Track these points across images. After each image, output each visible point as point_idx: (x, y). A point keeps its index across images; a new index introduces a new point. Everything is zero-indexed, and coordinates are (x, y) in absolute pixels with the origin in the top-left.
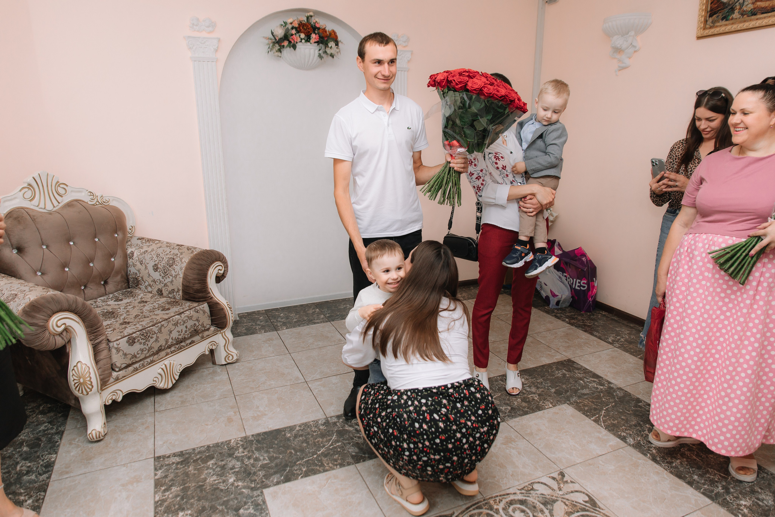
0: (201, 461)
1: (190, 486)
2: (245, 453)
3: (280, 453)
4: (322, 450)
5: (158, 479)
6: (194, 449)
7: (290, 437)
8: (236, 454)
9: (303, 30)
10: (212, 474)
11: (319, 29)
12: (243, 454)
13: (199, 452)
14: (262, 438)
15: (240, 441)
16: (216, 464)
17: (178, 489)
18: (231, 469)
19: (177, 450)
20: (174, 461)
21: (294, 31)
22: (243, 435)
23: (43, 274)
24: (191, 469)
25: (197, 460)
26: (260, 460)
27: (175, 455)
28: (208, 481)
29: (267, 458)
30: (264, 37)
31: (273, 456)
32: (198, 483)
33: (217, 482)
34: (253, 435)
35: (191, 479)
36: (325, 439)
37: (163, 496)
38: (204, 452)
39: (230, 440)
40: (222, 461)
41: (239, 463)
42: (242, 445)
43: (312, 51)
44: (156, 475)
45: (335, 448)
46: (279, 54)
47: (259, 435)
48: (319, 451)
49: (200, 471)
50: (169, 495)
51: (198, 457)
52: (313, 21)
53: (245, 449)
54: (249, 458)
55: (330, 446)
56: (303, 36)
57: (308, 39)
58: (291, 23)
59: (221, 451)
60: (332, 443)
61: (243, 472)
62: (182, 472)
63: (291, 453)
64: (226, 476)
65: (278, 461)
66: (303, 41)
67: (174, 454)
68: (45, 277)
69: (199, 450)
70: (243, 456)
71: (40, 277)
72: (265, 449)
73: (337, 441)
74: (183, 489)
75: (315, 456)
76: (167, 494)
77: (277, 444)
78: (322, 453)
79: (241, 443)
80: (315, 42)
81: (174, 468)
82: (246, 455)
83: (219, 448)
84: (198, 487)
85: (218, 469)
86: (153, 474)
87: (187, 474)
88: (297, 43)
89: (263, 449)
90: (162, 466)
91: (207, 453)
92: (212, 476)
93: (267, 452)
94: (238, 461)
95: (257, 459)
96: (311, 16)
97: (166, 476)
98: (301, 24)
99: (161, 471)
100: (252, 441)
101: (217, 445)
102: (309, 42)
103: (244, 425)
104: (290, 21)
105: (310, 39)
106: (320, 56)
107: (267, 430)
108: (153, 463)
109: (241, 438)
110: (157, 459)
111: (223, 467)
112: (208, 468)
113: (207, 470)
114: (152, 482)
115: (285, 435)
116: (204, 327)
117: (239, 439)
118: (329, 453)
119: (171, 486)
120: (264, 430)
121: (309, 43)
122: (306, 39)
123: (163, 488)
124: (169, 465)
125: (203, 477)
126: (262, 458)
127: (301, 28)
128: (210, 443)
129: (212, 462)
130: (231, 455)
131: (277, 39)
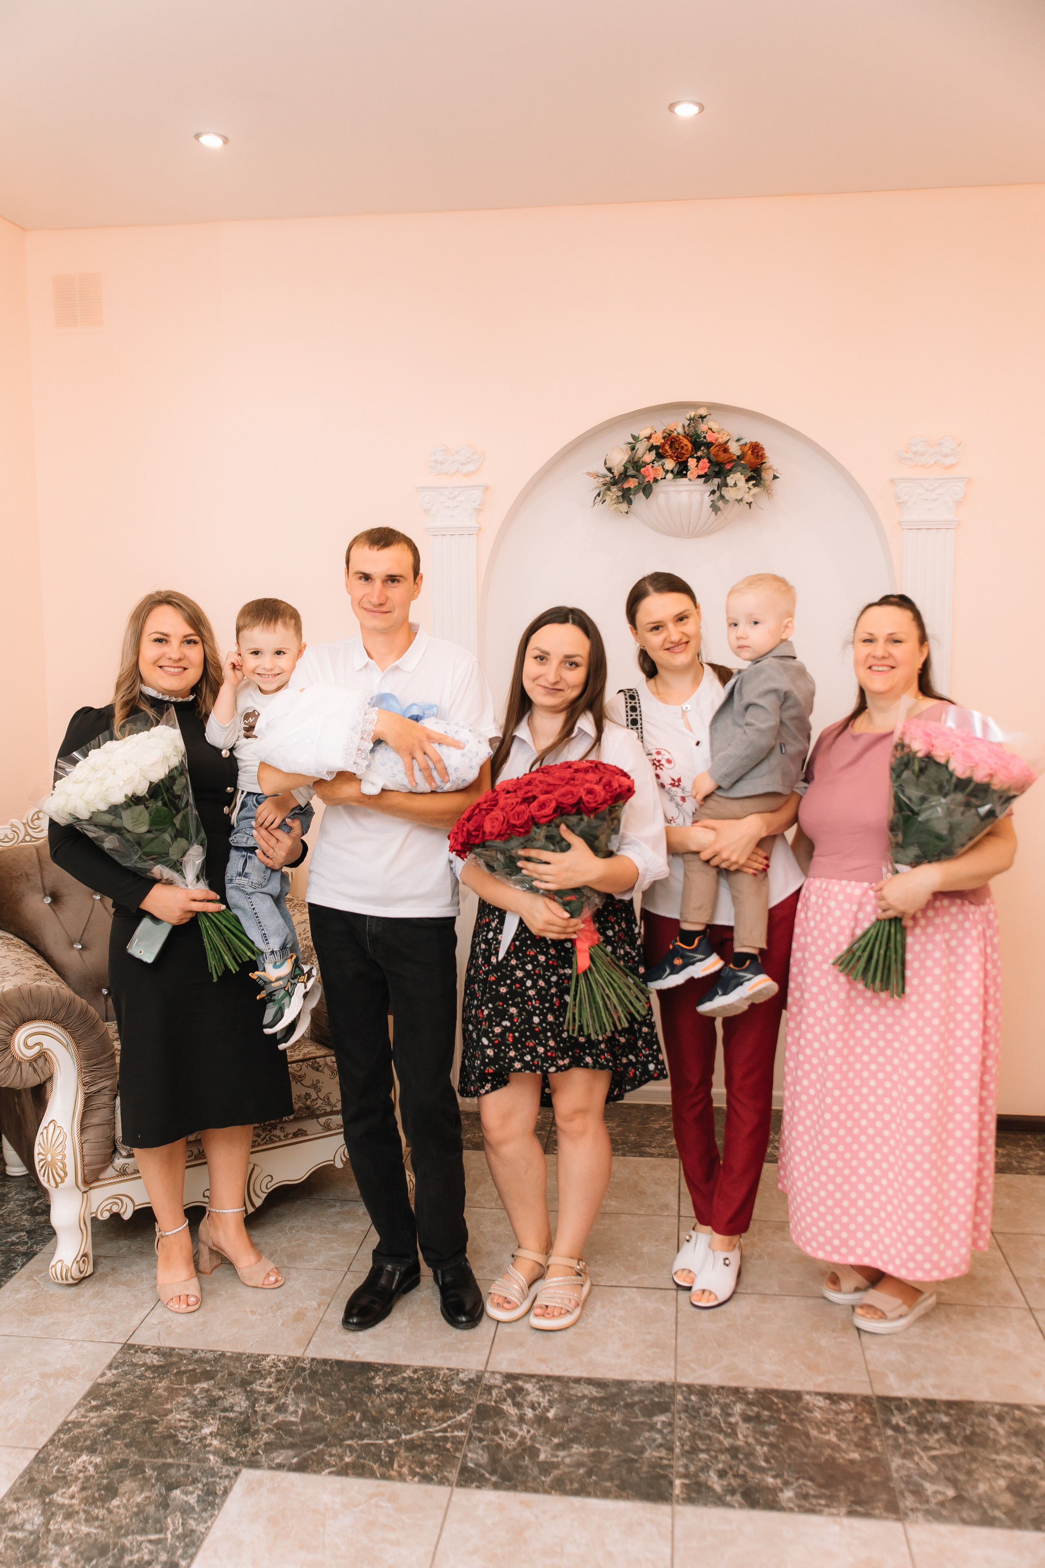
0: (187, 1378)
1: (134, 1415)
2: (272, 1390)
3: (331, 1412)
4: (416, 1434)
5: (99, 1384)
6: (195, 1352)
7: (378, 1386)
8: (257, 1386)
9: (670, 452)
10: (185, 1407)
11: (709, 445)
12: (265, 1390)
13: (200, 1361)
14: (325, 1371)
15: (285, 1363)
16: (208, 1391)
17: (115, 1413)
18: (225, 1410)
19: (168, 1343)
20: (148, 1361)
21: (650, 457)
22: (298, 1353)
23: (84, 948)
24: (161, 1387)
25: (184, 1372)
26: (286, 1411)
27: (158, 1351)
28: (169, 1417)
29: (300, 1412)
30: (589, 474)
31: (314, 1413)
32: (150, 1414)
33: (183, 1424)
34: (313, 1360)
35: (147, 1403)
36: (440, 1414)
37: (83, 1416)
38: (208, 1362)
39: (268, 1356)
40: (222, 1389)
41: (245, 1404)
42: (279, 1372)
43: (696, 497)
44: (103, 1374)
45: (445, 1439)
46: (624, 507)
47: (325, 1362)
48: (405, 1434)
49: (172, 1392)
50: (93, 1418)
51: (190, 1367)
52: (703, 427)
53: (277, 1380)
54: (270, 1401)
55: (437, 1432)
56: (670, 464)
57: (682, 471)
58: (649, 438)
59: (234, 1371)
60: (449, 1426)
61: (238, 1424)
62: (144, 1386)
63: (353, 1418)
64: (205, 1420)
65: (315, 1425)
66: (670, 476)
67: (158, 1349)
68: (85, 954)
69: (203, 1355)
70: (263, 1393)
71: (76, 952)
72: (313, 1393)
73: (461, 1427)
74: (120, 1416)
75: (391, 1441)
76: (91, 1415)
77: (340, 1392)
78: (412, 1440)
79: (281, 1366)
80: (699, 477)
81: (138, 1373)
82: (270, 1393)
83: (237, 1364)
84: (146, 1422)
85: (204, 1402)
86: (99, 1373)
87: (147, 1392)
88: (656, 480)
89: (310, 1392)
90: (124, 1363)
91: (212, 1365)
92: (184, 1410)
93: (312, 1401)
94: (248, 1398)
95: (282, 1409)
96: (702, 417)
97: (114, 1385)
98: (671, 439)
99: (114, 1372)
100: (304, 1369)
101: (238, 1357)
102: (685, 476)
103: (317, 1332)
104: (645, 433)
105: (687, 470)
106: (715, 508)
107: (348, 1358)
108: (114, 1353)
109: (290, 1357)
110: (128, 1347)
111: (213, 1402)
112: (189, 1394)
113: (184, 1396)
114: (87, 1386)
115: (373, 1378)
116: (329, 1104)
117: (285, 1358)
118: (422, 1446)
119: (108, 1404)
120: (341, 1356)
121: (684, 481)
122: (676, 470)
123: (94, 1403)
124: (136, 1365)
125: (169, 1406)
126: (291, 1408)
127: (667, 447)
128: (229, 1348)
129: (205, 1385)
130: (244, 1384)
131: (616, 474)
